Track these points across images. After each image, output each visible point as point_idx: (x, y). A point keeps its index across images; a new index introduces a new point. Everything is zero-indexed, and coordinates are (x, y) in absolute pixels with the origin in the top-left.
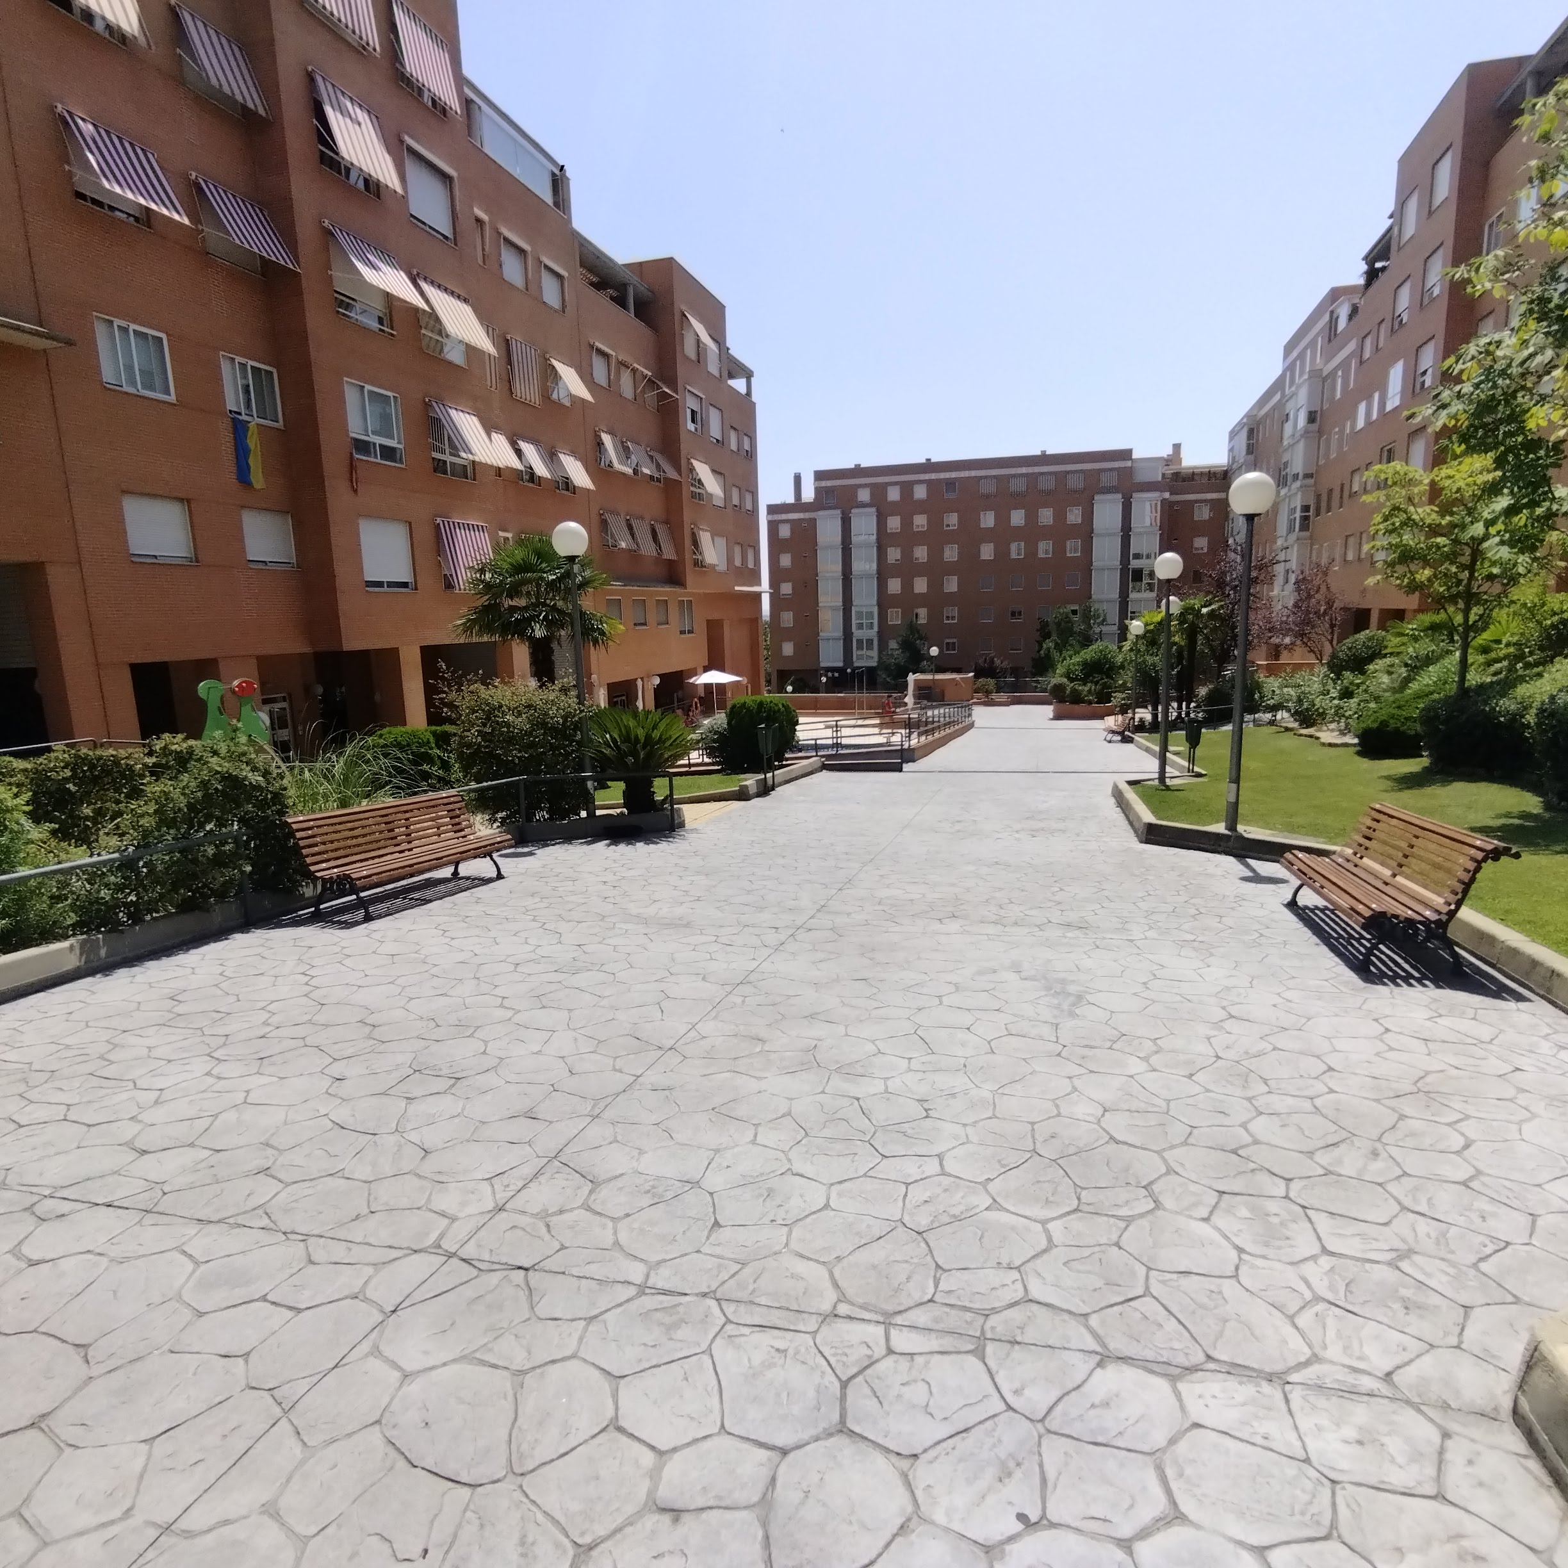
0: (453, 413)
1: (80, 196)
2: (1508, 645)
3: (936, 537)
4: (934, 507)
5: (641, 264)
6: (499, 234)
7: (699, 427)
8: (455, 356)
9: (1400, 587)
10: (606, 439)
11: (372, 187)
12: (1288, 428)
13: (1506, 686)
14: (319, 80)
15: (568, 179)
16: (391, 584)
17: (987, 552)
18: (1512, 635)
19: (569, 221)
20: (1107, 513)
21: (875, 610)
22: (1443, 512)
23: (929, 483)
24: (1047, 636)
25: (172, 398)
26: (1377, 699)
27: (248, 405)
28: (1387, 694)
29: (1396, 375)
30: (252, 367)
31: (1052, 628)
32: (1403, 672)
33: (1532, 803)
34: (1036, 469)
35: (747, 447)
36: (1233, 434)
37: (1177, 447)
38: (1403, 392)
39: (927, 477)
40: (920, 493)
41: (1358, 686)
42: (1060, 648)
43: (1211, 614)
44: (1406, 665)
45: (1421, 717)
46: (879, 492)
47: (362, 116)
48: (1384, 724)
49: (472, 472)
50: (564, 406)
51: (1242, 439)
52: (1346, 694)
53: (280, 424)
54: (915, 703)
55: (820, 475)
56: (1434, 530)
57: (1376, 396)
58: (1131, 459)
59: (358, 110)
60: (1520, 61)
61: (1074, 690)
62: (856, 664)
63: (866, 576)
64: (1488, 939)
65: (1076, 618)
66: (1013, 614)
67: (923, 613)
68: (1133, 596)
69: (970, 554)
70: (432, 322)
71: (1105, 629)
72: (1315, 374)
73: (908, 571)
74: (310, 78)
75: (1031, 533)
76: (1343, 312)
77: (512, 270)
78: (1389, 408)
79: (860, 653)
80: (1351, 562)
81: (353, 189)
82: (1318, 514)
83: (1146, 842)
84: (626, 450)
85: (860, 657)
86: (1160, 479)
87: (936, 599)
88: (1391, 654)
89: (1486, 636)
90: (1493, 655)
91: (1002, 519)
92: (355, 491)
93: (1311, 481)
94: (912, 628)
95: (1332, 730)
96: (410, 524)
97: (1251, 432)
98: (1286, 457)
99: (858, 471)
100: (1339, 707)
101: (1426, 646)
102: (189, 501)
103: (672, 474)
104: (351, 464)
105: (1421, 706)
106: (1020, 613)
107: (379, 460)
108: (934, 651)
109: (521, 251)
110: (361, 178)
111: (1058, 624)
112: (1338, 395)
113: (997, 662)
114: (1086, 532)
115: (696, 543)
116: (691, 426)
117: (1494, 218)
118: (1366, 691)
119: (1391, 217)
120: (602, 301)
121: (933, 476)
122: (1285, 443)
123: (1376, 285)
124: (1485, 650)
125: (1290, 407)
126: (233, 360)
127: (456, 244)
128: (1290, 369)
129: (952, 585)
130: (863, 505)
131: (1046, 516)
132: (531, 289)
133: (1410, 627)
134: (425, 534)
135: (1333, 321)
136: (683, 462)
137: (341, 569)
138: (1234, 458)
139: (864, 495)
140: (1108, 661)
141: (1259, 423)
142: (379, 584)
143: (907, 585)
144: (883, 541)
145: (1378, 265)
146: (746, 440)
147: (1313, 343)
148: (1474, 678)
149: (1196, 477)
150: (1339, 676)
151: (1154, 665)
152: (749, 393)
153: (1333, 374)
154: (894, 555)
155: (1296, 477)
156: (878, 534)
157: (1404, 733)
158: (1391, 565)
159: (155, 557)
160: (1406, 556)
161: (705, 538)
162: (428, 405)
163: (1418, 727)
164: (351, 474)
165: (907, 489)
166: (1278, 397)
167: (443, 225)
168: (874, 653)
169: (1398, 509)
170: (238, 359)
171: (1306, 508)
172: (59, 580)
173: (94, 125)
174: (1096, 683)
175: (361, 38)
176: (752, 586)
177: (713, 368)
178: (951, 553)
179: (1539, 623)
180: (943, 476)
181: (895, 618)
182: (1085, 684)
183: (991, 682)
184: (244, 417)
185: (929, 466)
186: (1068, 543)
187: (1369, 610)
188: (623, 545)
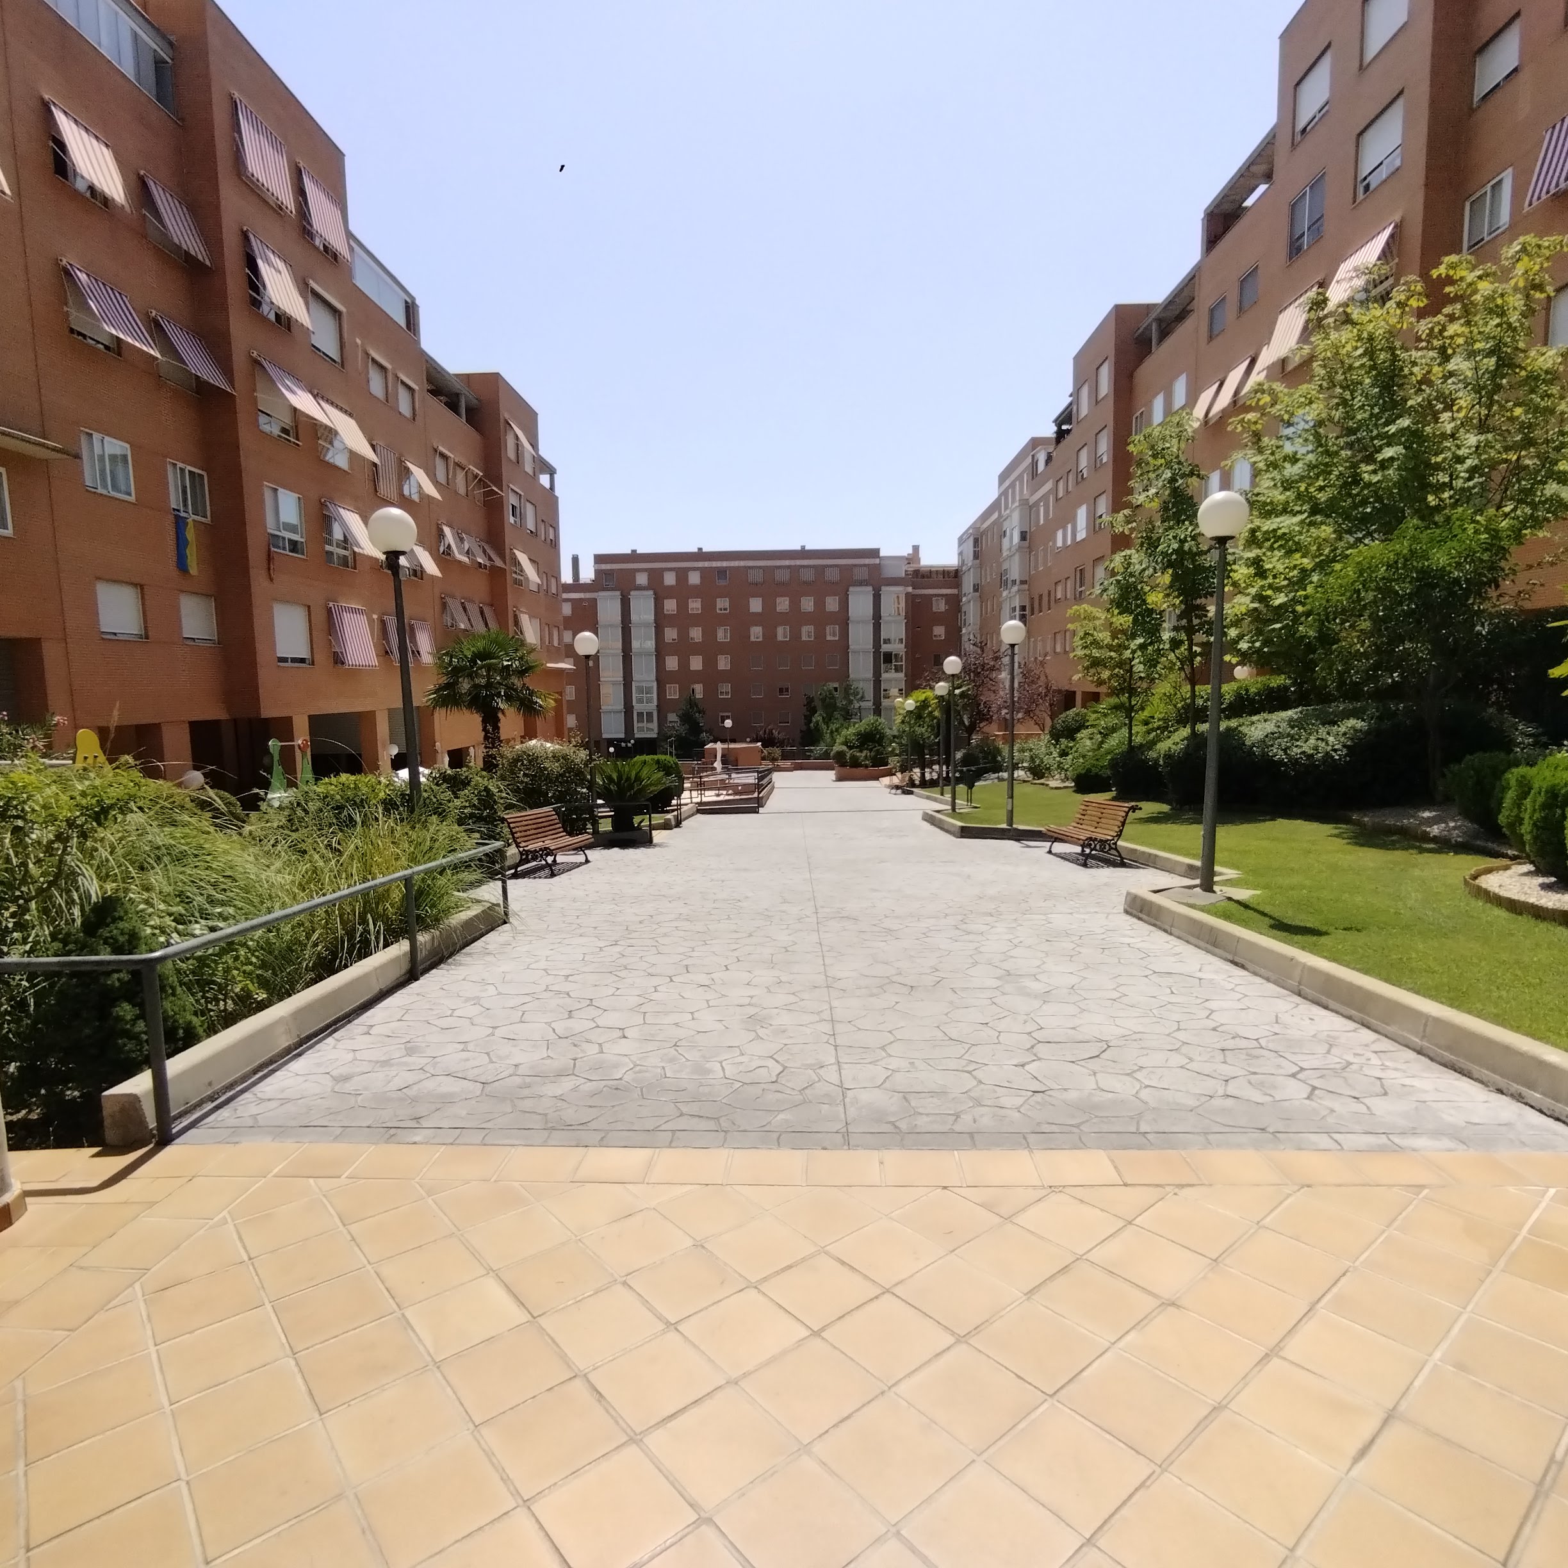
0: (341, 511)
1: (72, 331)
2: (1159, 720)
3: (709, 619)
4: (706, 591)
5: (468, 375)
6: (368, 354)
7: (518, 520)
8: (341, 461)
9: (1092, 682)
10: (447, 531)
11: (283, 321)
12: (1006, 542)
13: (1152, 744)
14: (252, 237)
15: (418, 306)
16: (294, 660)
17: (756, 633)
18: (1161, 713)
19: (418, 342)
20: (860, 603)
21: (655, 684)
22: (1114, 637)
23: (703, 571)
24: (813, 711)
25: (132, 499)
26: (1084, 756)
27: (185, 505)
28: (1090, 753)
29: (1082, 514)
30: (190, 471)
31: (817, 703)
32: (1099, 737)
33: (1165, 808)
34: (799, 562)
35: (551, 537)
36: (961, 541)
37: (916, 549)
38: (1087, 527)
39: (700, 564)
40: (694, 579)
41: (1071, 748)
42: (828, 720)
43: (962, 695)
44: (1101, 733)
45: (1109, 764)
46: (656, 577)
47: (280, 265)
48: (1089, 770)
49: (352, 561)
50: (413, 502)
51: (969, 547)
52: (1063, 754)
53: (208, 520)
54: (723, 768)
55: (599, 559)
56: (1110, 648)
57: (1069, 526)
58: (878, 557)
59: (277, 260)
60: (1148, 308)
61: (853, 757)
62: (637, 736)
63: (644, 653)
64: (1134, 851)
65: (837, 695)
66: (781, 691)
67: (699, 689)
68: (884, 676)
69: (741, 635)
70: (326, 433)
71: (863, 704)
72: (1024, 502)
73: (684, 648)
74: (245, 236)
75: (795, 618)
76: (1042, 458)
77: (376, 386)
78: (1079, 539)
79: (640, 725)
80: (1059, 654)
81: (265, 319)
82: (1033, 614)
83: (962, 837)
84: (462, 540)
85: (641, 729)
86: (904, 575)
87: (710, 676)
88: (1092, 726)
89: (1145, 714)
90: (1150, 726)
91: (769, 605)
92: (271, 580)
93: (1026, 587)
94: (692, 703)
95: (1057, 780)
96: (309, 607)
97: (976, 541)
98: (1005, 566)
99: (634, 557)
100: (1060, 763)
101: (1112, 721)
102: (142, 587)
103: (498, 563)
104: (269, 555)
105: (1109, 757)
106: (787, 690)
107: (287, 552)
108: (728, 723)
109: (382, 368)
110: (273, 312)
111: (823, 700)
112: (1042, 522)
113: (775, 733)
114: (843, 620)
115: (517, 622)
116: (512, 520)
117: (1138, 414)
118: (1076, 752)
119: (1071, 396)
120: (437, 406)
121: (706, 564)
122: (1005, 554)
123: (1064, 443)
124: (1146, 723)
125: (1006, 526)
126: (175, 465)
127: (343, 366)
128: (1004, 494)
129: (723, 663)
130: (640, 588)
131: (808, 604)
132: (389, 399)
133: (1102, 706)
134: (319, 617)
135: (1035, 464)
136: (507, 551)
137: (260, 646)
138: (963, 561)
139: (642, 579)
140: (879, 732)
141: (982, 534)
142: (283, 660)
143: (684, 664)
144: (661, 621)
145: (1064, 427)
146: (551, 530)
147: (1020, 477)
148: (1138, 740)
149: (934, 575)
150: (1057, 741)
151: (922, 734)
152: (552, 487)
153: (1037, 504)
154: (671, 634)
155: (1014, 582)
156: (656, 615)
157: (1101, 775)
158: (1087, 668)
159: (115, 634)
160: (1096, 663)
161: (525, 619)
162: (323, 505)
163: (1109, 772)
164: (269, 564)
165: (682, 574)
166: (996, 515)
167: (333, 351)
168: (654, 725)
169: (1088, 634)
170: (180, 465)
171: (1023, 608)
172: (51, 653)
173: (88, 275)
174: (871, 750)
175: (278, 199)
176: (557, 663)
177: (528, 468)
178: (722, 635)
179: (1175, 706)
180: (715, 564)
181: (673, 693)
182: (861, 751)
183: (777, 751)
184: (183, 514)
185: (700, 555)
186: (828, 628)
187: (1074, 692)
188: (462, 626)
